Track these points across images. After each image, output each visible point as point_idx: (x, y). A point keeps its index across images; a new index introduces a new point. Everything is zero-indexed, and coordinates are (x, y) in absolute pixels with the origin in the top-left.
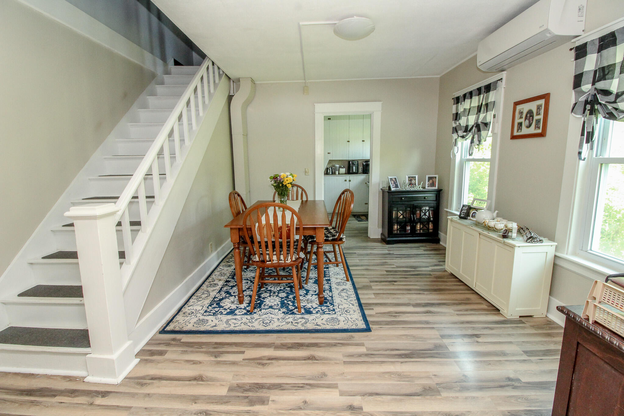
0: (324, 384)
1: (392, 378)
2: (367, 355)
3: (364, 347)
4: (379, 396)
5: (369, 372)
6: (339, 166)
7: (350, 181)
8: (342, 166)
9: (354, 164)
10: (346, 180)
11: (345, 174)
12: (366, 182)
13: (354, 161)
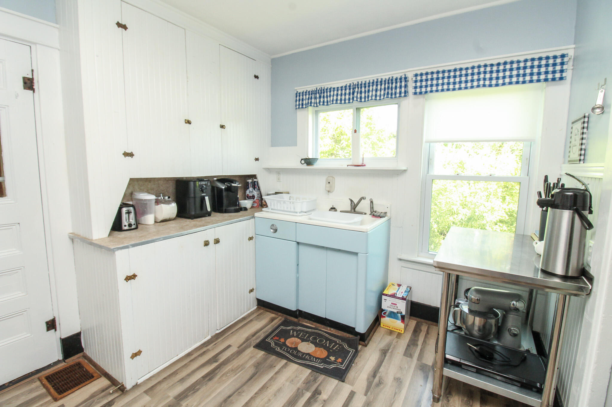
6: (156, 199)
7: (217, 243)
8: (167, 198)
9: (203, 188)
10: (208, 241)
11: (174, 219)
12: (251, 236)
13: (200, 179)
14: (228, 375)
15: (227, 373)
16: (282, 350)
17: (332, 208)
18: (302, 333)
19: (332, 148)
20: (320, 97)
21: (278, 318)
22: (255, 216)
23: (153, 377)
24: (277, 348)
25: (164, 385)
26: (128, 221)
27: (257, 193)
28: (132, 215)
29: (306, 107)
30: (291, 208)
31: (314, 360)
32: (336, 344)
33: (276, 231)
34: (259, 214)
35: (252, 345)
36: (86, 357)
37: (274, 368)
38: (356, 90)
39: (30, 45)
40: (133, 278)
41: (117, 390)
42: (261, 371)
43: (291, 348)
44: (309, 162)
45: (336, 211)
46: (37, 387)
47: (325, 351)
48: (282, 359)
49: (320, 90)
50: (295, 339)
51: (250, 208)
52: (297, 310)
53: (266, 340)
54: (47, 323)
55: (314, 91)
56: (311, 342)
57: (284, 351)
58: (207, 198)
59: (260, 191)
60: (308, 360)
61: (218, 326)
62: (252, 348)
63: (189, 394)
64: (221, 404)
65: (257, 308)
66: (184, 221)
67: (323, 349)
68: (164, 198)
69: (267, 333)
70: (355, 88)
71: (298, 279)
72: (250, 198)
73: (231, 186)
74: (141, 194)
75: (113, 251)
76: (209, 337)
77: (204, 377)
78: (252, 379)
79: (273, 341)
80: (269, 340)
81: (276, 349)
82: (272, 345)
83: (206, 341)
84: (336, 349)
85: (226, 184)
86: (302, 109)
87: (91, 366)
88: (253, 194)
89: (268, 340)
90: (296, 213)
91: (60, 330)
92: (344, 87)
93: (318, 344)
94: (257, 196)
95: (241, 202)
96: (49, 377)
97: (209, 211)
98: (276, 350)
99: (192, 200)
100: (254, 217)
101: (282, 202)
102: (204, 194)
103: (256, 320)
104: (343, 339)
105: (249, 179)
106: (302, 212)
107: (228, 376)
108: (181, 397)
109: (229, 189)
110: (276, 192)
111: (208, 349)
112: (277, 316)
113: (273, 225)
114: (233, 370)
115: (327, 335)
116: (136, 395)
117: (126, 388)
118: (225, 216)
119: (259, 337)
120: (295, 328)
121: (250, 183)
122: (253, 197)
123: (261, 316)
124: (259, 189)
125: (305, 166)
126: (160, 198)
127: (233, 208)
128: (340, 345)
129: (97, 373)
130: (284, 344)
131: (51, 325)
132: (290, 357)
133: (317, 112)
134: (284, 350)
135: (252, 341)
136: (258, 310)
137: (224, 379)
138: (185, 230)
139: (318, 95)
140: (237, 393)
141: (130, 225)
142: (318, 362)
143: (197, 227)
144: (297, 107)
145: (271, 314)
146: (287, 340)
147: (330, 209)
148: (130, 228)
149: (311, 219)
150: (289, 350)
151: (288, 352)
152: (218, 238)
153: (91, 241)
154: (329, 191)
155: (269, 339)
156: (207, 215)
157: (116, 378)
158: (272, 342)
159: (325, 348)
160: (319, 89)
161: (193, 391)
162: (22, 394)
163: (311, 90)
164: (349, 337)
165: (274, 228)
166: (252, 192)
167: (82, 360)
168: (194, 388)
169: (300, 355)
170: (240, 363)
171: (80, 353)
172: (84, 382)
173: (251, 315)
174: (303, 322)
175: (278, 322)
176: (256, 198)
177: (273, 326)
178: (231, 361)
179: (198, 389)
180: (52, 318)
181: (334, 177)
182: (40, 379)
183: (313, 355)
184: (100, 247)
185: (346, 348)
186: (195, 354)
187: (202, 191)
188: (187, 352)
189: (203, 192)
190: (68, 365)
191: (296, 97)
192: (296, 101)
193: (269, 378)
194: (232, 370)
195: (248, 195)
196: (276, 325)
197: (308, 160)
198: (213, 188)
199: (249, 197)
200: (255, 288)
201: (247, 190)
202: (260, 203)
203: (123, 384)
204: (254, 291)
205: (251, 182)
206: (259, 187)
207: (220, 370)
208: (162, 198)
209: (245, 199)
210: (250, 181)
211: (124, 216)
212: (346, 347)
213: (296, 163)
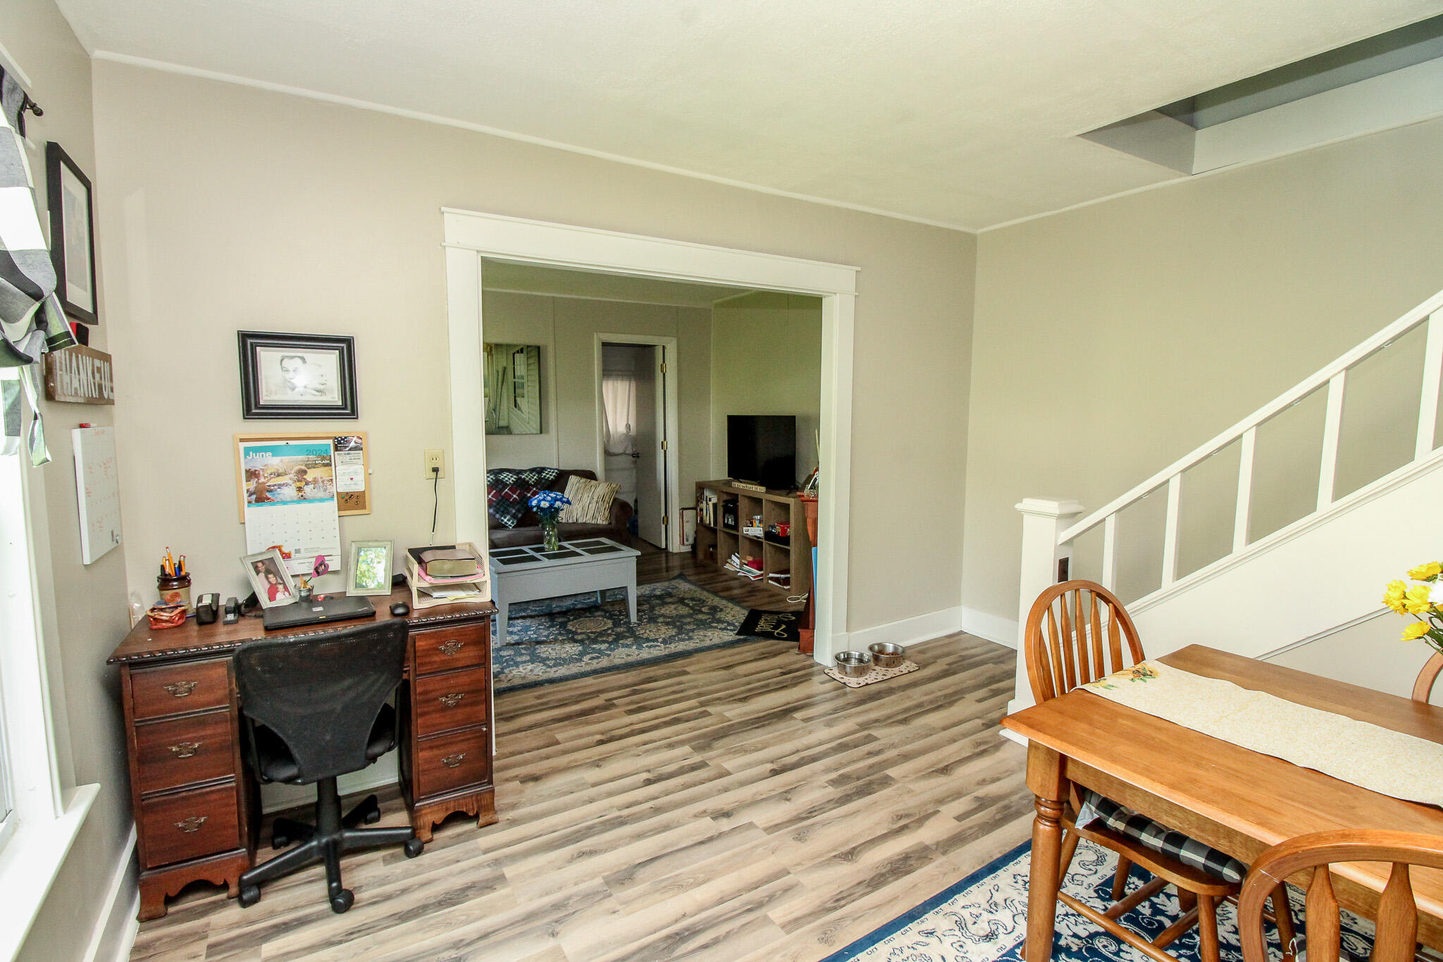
0: (787, 827)
1: (690, 876)
2: (760, 905)
3: (778, 921)
4: (698, 841)
5: (734, 871)
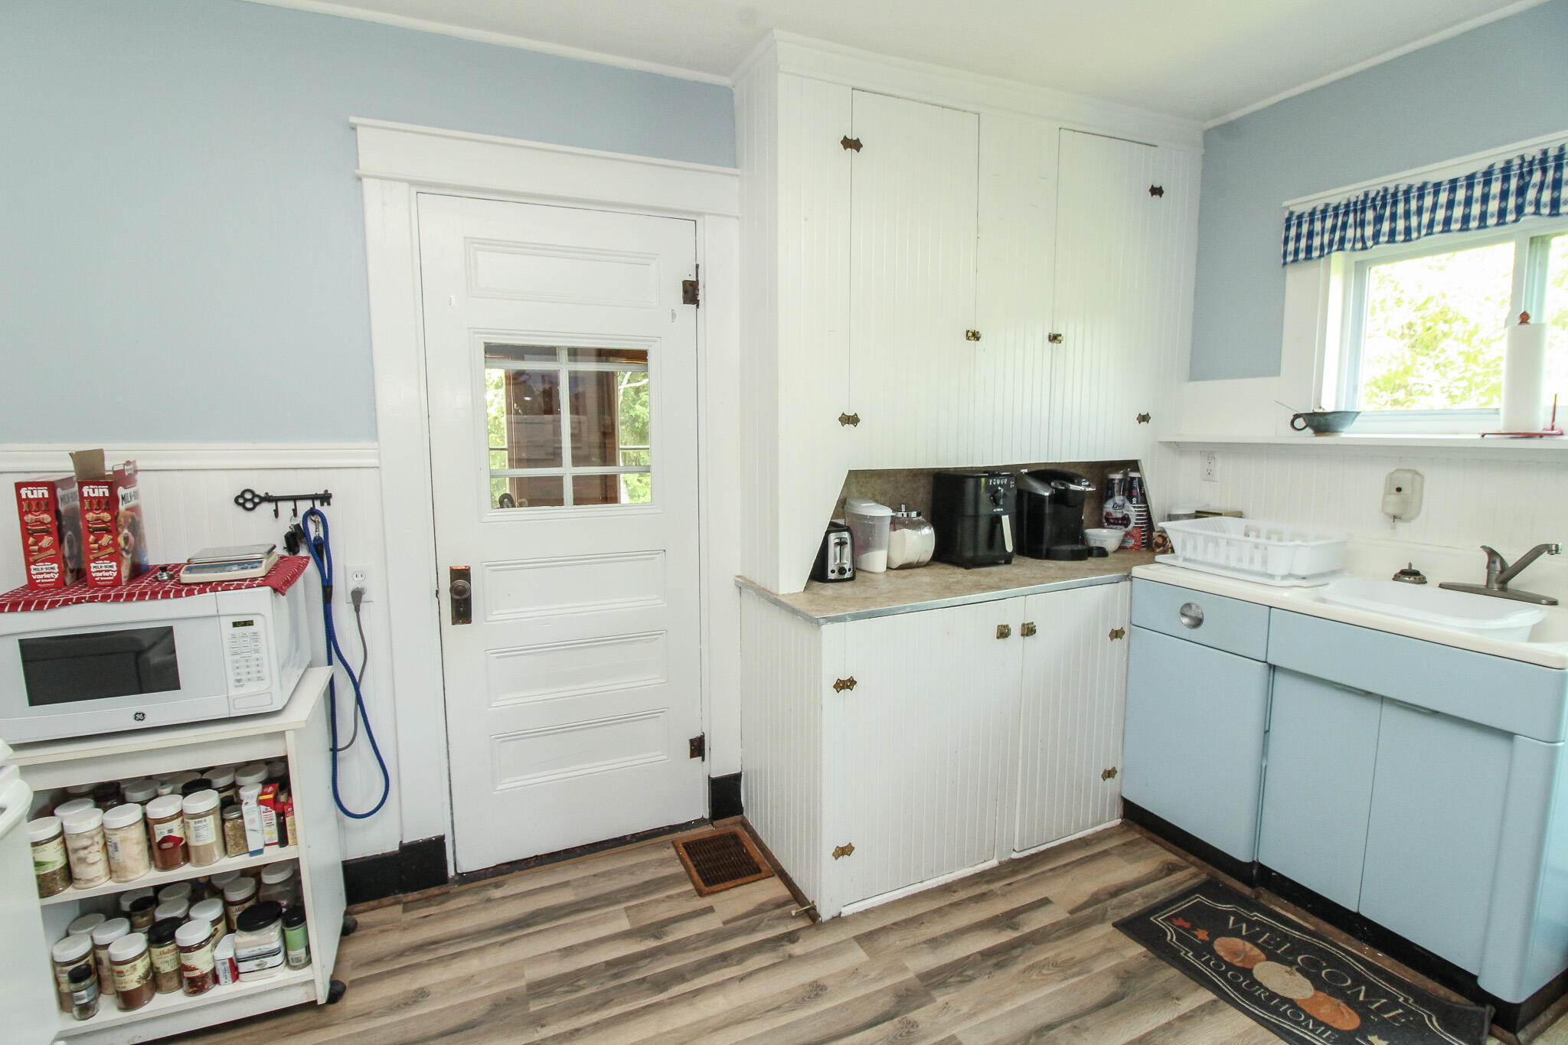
6: (892, 516)
7: (1027, 635)
8: (914, 514)
9: (997, 495)
10: (1007, 626)
11: (926, 565)
12: (1118, 628)
13: (992, 472)
14: (1045, 972)
15: (1043, 967)
16: (1201, 962)
17: (1404, 573)
18: (1268, 934)
19: (1402, 368)
20: (1379, 219)
21: (1187, 868)
22: (1133, 575)
23: (873, 911)
24: (1184, 952)
25: (895, 940)
26: (838, 561)
27: (1138, 511)
28: (847, 549)
29: (1320, 256)
30: (1251, 561)
31: (1311, 1027)
32: (1394, 1003)
33: (1198, 622)
34: (1147, 571)
35: (1109, 919)
36: (746, 825)
37: (1176, 1001)
38: (1537, 177)
39: (693, 218)
40: (848, 687)
41: (802, 914)
42: (1137, 994)
43: (1230, 966)
44: (1320, 423)
45: (1422, 581)
46: (672, 859)
47: (1350, 1013)
48: (1201, 985)
49: (1379, 198)
50: (1244, 944)
51: (1115, 552)
52: (1254, 862)
53: (1152, 919)
54: (692, 741)
55: (1355, 203)
56: (1297, 970)
57: (1209, 966)
58: (1006, 520)
59: (1148, 507)
60: (1289, 1020)
61: (1017, 841)
62: (1107, 928)
63: (950, 980)
64: (1028, 1037)
65: (1121, 823)
66: (948, 571)
67: (1343, 1004)
68: (908, 515)
69: (1153, 902)
70: (1531, 172)
71: (1262, 774)
72: (1114, 524)
73: (1067, 490)
74: (863, 505)
75: (816, 623)
76: (994, 863)
77: (986, 954)
78: (1111, 1009)
79: (1174, 929)
80: (1159, 922)
81: (1181, 952)
82: (1169, 938)
83: (987, 868)
84: (1394, 1018)
85: (1053, 484)
86: (1309, 263)
87: (755, 846)
88: (1125, 512)
89: (1155, 919)
90: (1272, 576)
91: (710, 761)
92: (1479, 175)
93: (1325, 983)
94: (1137, 519)
95: (1088, 531)
96: (689, 846)
97: (1009, 553)
98: (1182, 954)
99: (968, 524)
100: (1129, 577)
101: (1223, 543)
102: (998, 510)
103: (1120, 855)
104: (1424, 999)
105: (1116, 471)
106: (1290, 576)
107: (1044, 975)
108: (932, 981)
109: (1060, 497)
110: (1197, 512)
111: (992, 891)
112: (1184, 863)
113: (1188, 605)
114: (1057, 963)
115: (1360, 967)
116: (838, 939)
117: (820, 916)
118: (1051, 568)
119: (1129, 904)
120: (1242, 911)
121: (1116, 481)
122: (1125, 521)
123: (1136, 848)
124: (1144, 498)
125: (1308, 436)
126: (899, 515)
127: (1070, 549)
128: (1408, 1012)
129: (766, 866)
130: (1208, 947)
131: (698, 747)
132: (1228, 991)
133: (1361, 269)
134: (1206, 964)
135: (1109, 909)
136: (1124, 832)
137: (1034, 977)
138: (955, 593)
139: (1370, 215)
140: (1068, 1025)
141: (842, 571)
142: (1324, 1036)
143: (984, 590)
144: (1290, 258)
145: (1163, 851)
146: (1218, 939)
147: (1396, 576)
148: (842, 577)
149: (1324, 601)
150: (1224, 968)
151: (1223, 975)
152: (1033, 623)
153: (775, 596)
154: (1395, 517)
155: (1159, 919)
156: (1003, 562)
157: (800, 888)
158: (1169, 930)
159: (1351, 1002)
160: (1378, 193)
161: (959, 979)
162: (650, 863)
163: (1344, 202)
164: (1448, 1000)
165: (1194, 615)
166: (1123, 506)
167: (739, 829)
168: (963, 971)
169: (1260, 995)
170: (1079, 954)
171: (738, 814)
172: (745, 876)
173: (1104, 839)
174: (1271, 902)
175: (1185, 881)
176: (1132, 525)
177: (1173, 887)
178: (1049, 941)
179: (971, 979)
180: (699, 735)
181: (1420, 469)
182: (676, 844)
183: (1307, 1009)
184: (794, 612)
185: (1435, 1028)
186: (963, 893)
187: (995, 502)
188: (943, 883)
189: (997, 505)
190: (717, 834)
191: (1288, 228)
192: (1286, 241)
193: (1160, 1024)
194: (1055, 965)
195: (1108, 514)
196: (1181, 887)
197: (1322, 419)
198: (1020, 494)
199: (1112, 521)
200: (1118, 769)
201: (1107, 500)
202: (1143, 539)
203: (815, 906)
204: (1116, 775)
205: (1121, 481)
206: (1143, 495)
207: (1023, 952)
208: (905, 516)
209: (1100, 525)
210: (1117, 476)
211: (833, 550)
212: (1433, 1025)
213: (1275, 428)
